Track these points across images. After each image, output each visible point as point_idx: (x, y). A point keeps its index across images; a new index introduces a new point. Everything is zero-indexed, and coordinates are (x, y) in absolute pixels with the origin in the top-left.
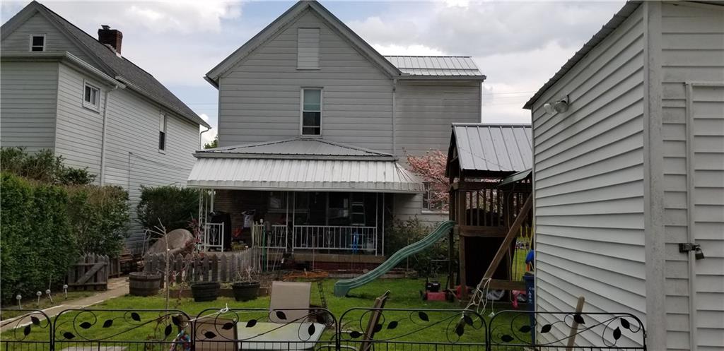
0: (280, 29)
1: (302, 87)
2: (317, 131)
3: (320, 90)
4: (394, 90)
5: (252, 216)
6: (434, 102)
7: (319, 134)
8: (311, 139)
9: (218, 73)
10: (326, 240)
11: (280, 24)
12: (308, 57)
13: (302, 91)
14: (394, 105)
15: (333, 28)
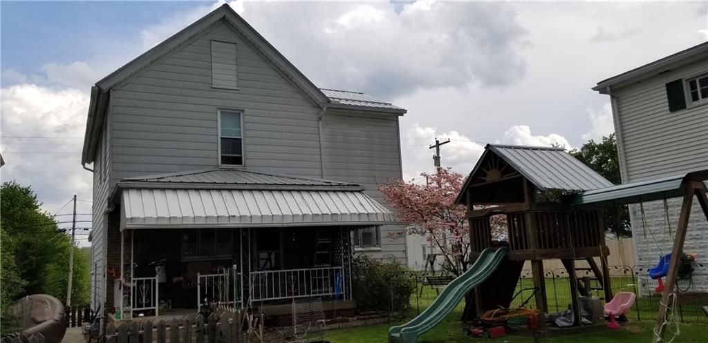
0: (190, 38)
1: (219, 109)
2: (238, 161)
3: (240, 114)
4: (320, 118)
5: (164, 267)
6: (358, 133)
7: (241, 164)
8: (229, 170)
9: (111, 83)
10: (289, 287)
11: (192, 33)
12: (225, 74)
13: (219, 113)
14: (321, 135)
15: (252, 45)
